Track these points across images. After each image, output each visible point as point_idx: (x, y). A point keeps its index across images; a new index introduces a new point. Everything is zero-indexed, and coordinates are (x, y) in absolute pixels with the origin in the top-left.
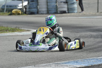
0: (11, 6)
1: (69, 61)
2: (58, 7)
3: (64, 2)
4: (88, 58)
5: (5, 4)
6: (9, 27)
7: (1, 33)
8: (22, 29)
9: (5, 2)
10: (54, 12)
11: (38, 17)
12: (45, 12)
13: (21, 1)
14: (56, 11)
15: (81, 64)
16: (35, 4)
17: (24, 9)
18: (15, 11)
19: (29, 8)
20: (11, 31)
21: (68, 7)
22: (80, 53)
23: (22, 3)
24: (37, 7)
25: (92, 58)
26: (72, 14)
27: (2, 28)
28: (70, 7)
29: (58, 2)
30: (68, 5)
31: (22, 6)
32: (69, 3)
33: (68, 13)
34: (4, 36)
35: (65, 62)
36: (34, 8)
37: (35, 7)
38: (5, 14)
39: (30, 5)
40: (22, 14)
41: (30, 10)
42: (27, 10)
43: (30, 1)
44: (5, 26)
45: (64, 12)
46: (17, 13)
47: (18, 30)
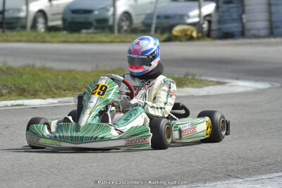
0: (167, 17)
5: (154, 11)
9: (153, 5)
11: (243, 44)
12: (263, 32)
13: (196, 4)
16: (235, 10)
17: (204, 23)
18: (181, 31)
19: (220, 22)
23: (200, 7)
24: (241, 19)
31: (200, 16)
36: (233, 20)
37: (235, 16)
39: (221, 14)
40: (198, 38)
41: (220, 26)
42: (214, 26)
43: (221, 2)
46: (186, 35)
47: (193, 81)
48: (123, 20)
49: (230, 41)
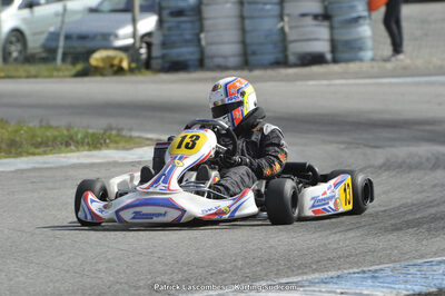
0: (83, 37)
1: (339, 273)
2: (291, 36)
3: (316, 17)
4: (422, 257)
5: (61, 28)
6: (76, 129)
7: (45, 153)
8: (135, 134)
9: (60, 18)
10: (271, 58)
12: (233, 61)
13: (128, 16)
14: (280, 56)
15: (393, 283)
16: (189, 26)
17: (141, 48)
18: (103, 60)
19: (164, 45)
20: (88, 144)
21: (332, 34)
22: (390, 236)
23: (134, 22)
24: (199, 40)
25: (439, 259)
26: (353, 66)
27: (48, 134)
28: (343, 35)
29: (288, 15)
30: (332, 28)
31: (134, 35)
32: (337, 20)
33: (335, 61)
34: (56, 168)
35: (324, 275)
36: (187, 42)
37: (188, 36)
38: (58, 70)
39: (166, 33)
40: (131, 71)
41: (165, 51)
42: (156, 52)
43: (165, 13)
44: (60, 121)
45: (318, 59)
46: (112, 66)
47: (117, 139)
48: (11, 43)
49: (182, 75)
